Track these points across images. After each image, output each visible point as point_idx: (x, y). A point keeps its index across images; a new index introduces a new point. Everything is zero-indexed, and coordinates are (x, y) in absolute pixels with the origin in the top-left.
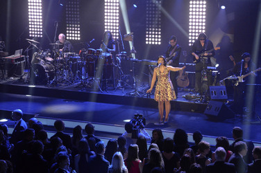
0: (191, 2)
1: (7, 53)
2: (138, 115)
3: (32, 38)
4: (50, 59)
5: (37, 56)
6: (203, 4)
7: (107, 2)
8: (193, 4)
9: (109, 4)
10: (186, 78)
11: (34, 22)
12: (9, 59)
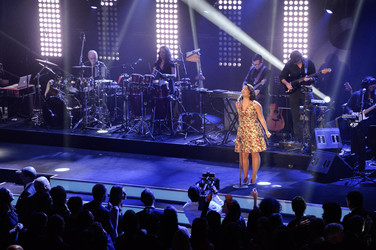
0: (286, 3)
1: (7, 81)
2: (208, 174)
3: (45, 58)
4: (74, 90)
5: (54, 85)
6: (304, 5)
7: (160, 3)
8: (288, 5)
9: (162, 6)
10: (279, 117)
11: (48, 33)
12: (10, 90)
